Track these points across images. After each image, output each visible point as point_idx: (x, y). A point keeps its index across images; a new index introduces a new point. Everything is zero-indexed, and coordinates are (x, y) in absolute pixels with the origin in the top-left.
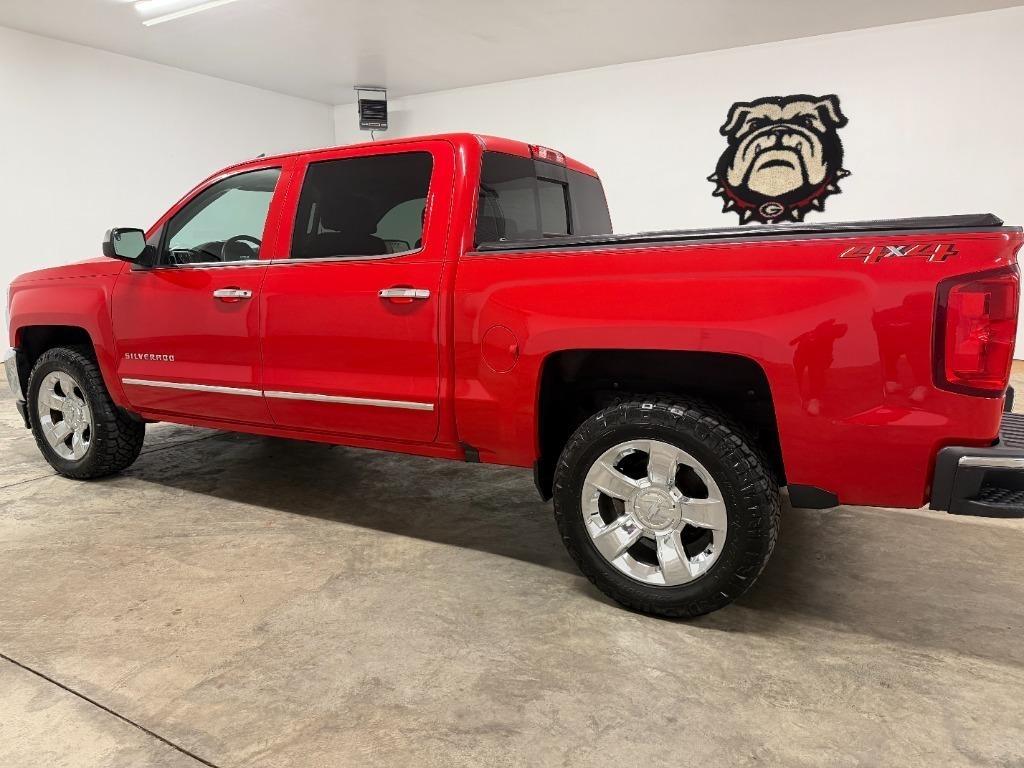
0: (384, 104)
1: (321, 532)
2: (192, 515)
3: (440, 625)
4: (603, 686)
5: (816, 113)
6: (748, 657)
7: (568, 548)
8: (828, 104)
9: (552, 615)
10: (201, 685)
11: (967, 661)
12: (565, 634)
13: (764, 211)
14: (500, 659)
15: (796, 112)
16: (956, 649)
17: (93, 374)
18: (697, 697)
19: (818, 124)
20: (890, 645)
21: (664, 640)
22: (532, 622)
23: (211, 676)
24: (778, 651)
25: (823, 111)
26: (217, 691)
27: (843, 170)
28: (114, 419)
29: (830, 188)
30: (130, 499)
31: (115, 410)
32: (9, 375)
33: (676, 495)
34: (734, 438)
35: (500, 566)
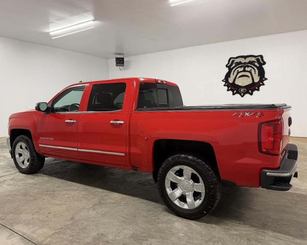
0: (123, 59)
1: (93, 191)
2: (57, 185)
3: (123, 219)
4: (166, 238)
5: (256, 61)
6: (210, 231)
7: (162, 197)
8: (260, 58)
9: (156, 217)
10: (53, 234)
11: (276, 234)
12: (158, 223)
13: (240, 90)
14: (138, 229)
15: (249, 60)
16: (274, 230)
17: (31, 143)
18: (192, 241)
19: (256, 64)
20: (254, 229)
21: (187, 225)
22: (150, 219)
23: (57, 231)
24: (220, 229)
25: (258, 60)
26: (58, 236)
27: (265, 78)
28: (36, 156)
29: (261, 83)
30: (40, 180)
31: (37, 154)
32: (7, 142)
33: (191, 182)
34: (206, 166)
35: (143, 202)
